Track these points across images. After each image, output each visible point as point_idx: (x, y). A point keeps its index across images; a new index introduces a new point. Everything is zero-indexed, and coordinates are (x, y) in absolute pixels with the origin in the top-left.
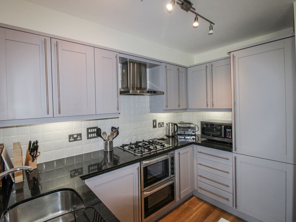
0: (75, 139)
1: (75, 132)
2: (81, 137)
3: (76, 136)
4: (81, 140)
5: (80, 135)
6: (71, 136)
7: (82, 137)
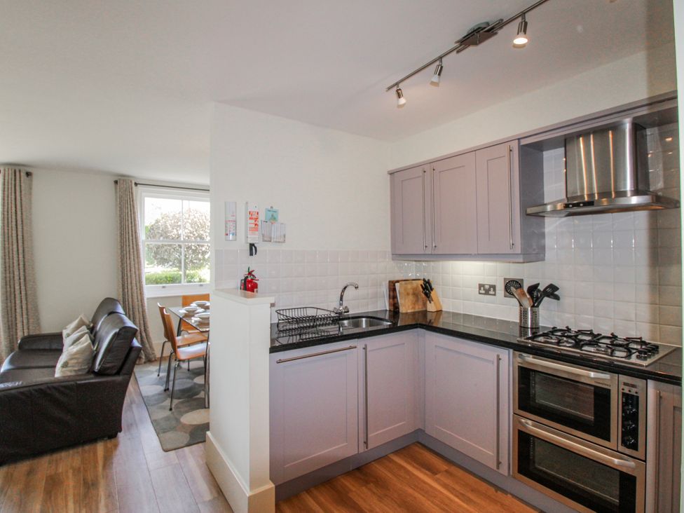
0: (487, 292)
1: (488, 281)
2: (495, 290)
3: (487, 287)
4: (495, 295)
5: (494, 287)
6: (481, 286)
7: (497, 292)
